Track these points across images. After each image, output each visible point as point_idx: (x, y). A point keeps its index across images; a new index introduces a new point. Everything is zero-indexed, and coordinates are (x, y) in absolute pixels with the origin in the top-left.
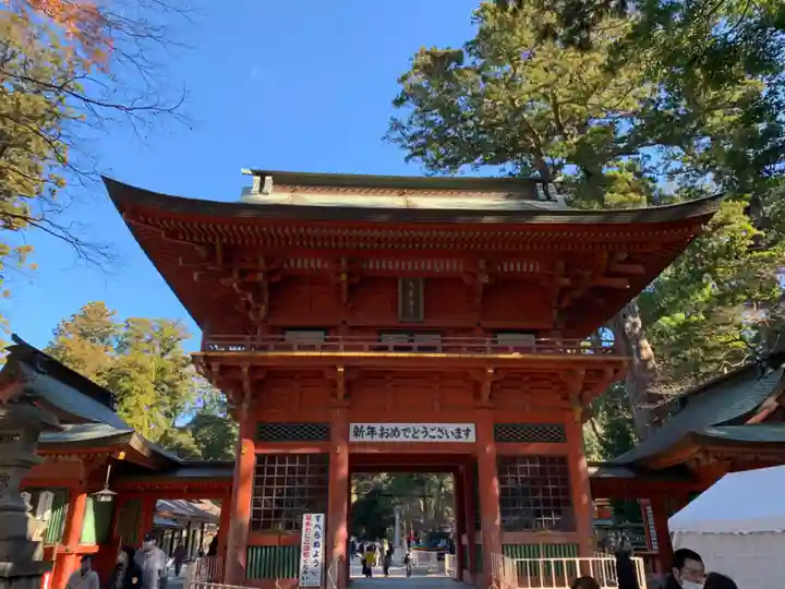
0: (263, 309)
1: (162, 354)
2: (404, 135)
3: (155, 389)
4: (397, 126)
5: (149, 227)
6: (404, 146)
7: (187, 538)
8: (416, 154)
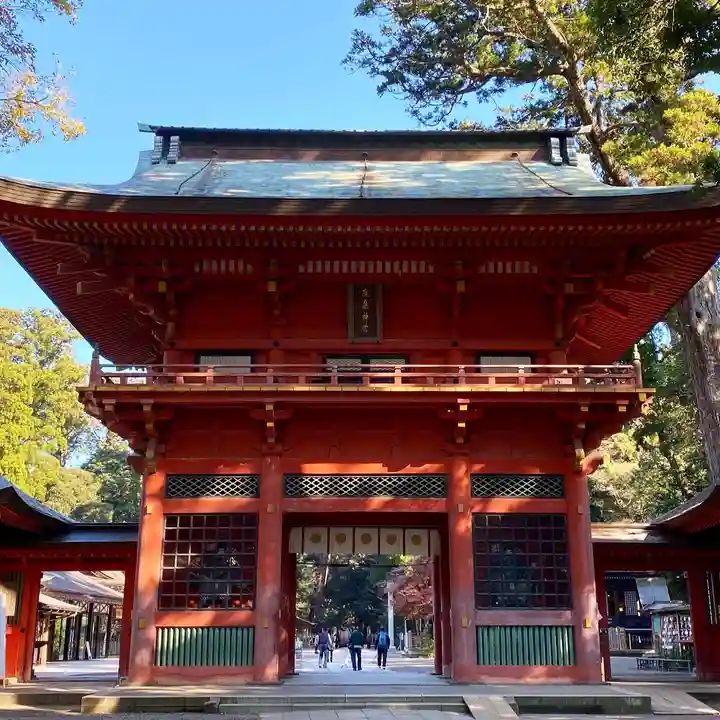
0: (170, 326)
1: (42, 363)
2: (374, 55)
3: (34, 414)
4: (362, 42)
5: (15, 226)
6: (374, 71)
7: (89, 628)
8: (392, 81)
